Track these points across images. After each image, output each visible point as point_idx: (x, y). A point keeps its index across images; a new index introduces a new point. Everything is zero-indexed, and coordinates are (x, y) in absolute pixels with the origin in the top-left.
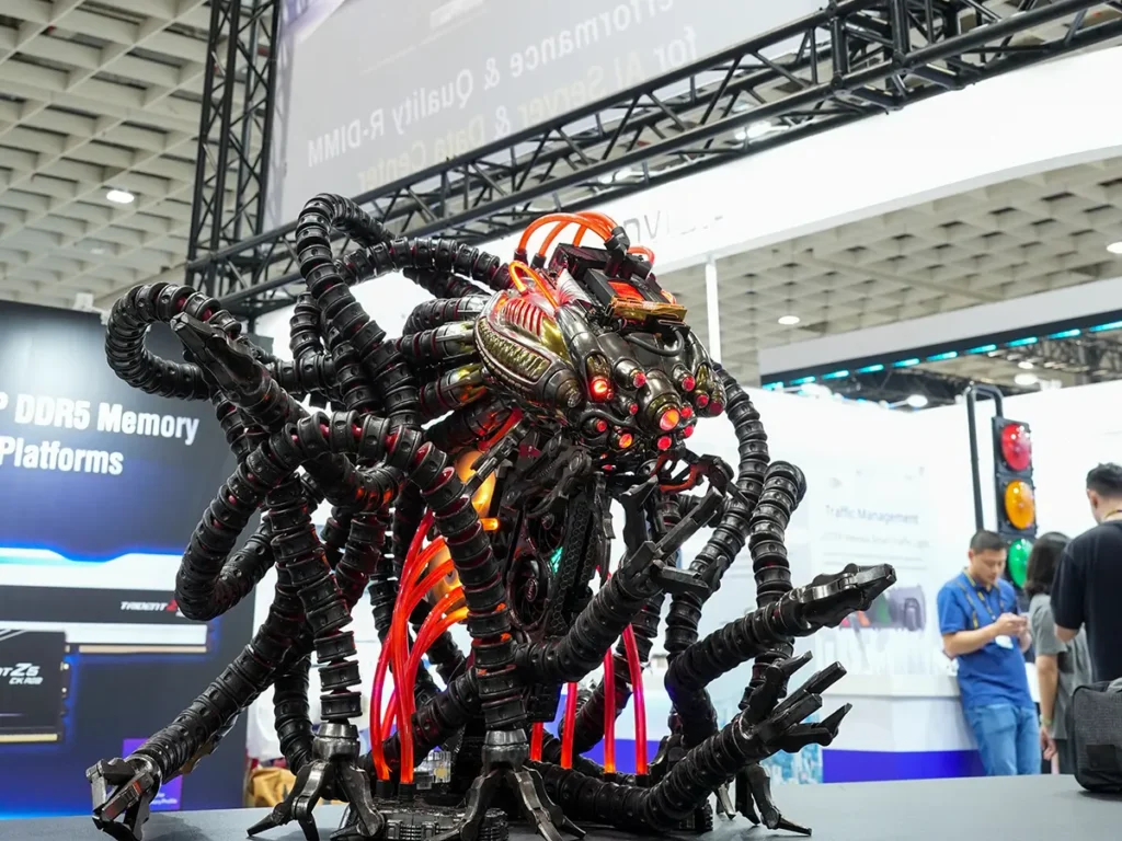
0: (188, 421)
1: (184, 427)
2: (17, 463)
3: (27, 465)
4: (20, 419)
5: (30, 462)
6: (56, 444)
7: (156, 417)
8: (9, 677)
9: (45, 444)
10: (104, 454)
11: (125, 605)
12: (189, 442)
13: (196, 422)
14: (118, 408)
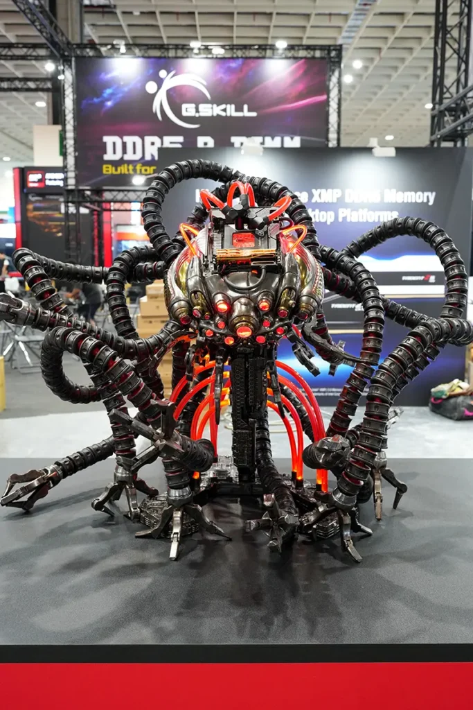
0: (429, 194)
1: (428, 197)
2: (348, 220)
3: (353, 220)
4: (347, 200)
5: (354, 219)
6: (366, 210)
7: (413, 193)
8: (355, 308)
9: (360, 210)
10: (389, 212)
11: (404, 278)
12: (431, 203)
13: (434, 194)
14: (394, 190)
